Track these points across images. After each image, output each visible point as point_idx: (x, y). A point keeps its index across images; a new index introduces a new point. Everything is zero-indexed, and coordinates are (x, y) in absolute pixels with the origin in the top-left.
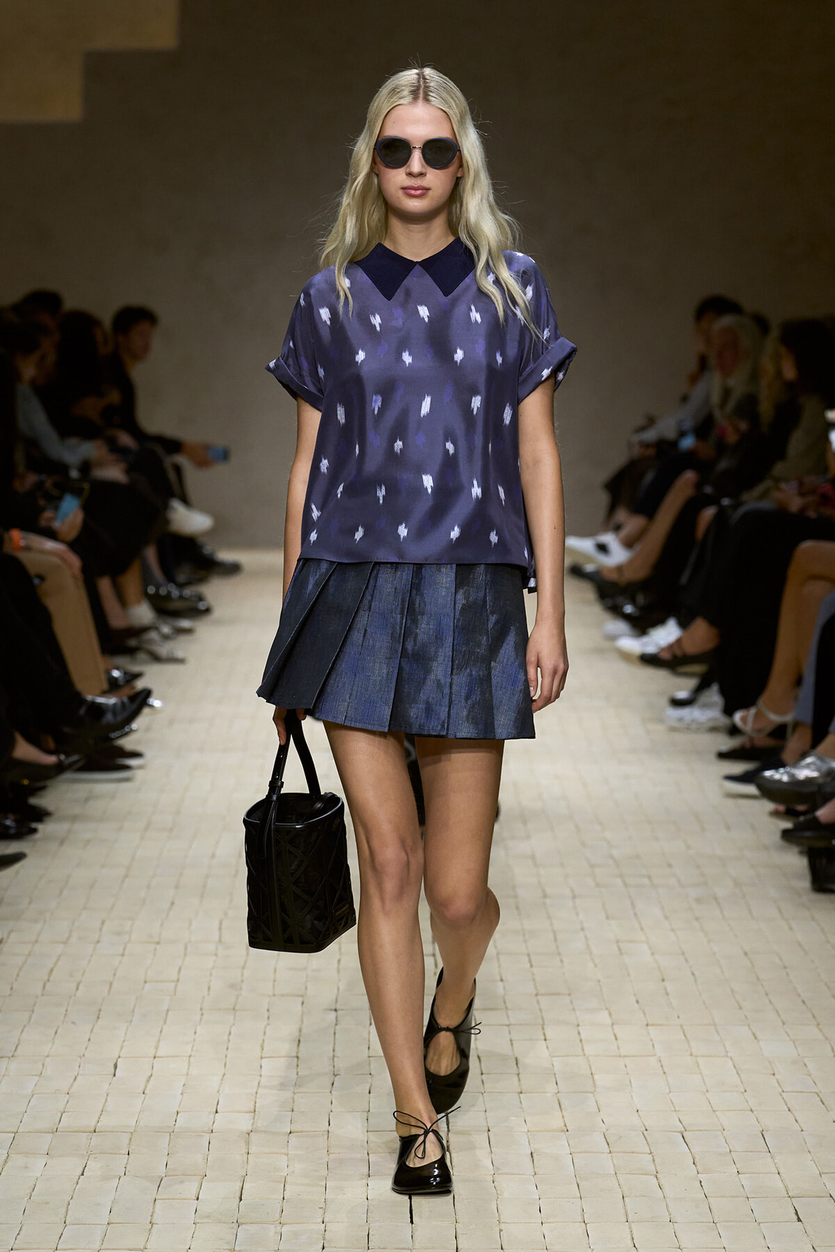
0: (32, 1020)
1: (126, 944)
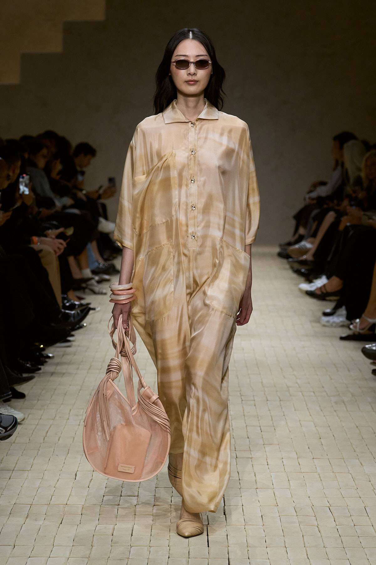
0: (39, 454)
1: (80, 420)
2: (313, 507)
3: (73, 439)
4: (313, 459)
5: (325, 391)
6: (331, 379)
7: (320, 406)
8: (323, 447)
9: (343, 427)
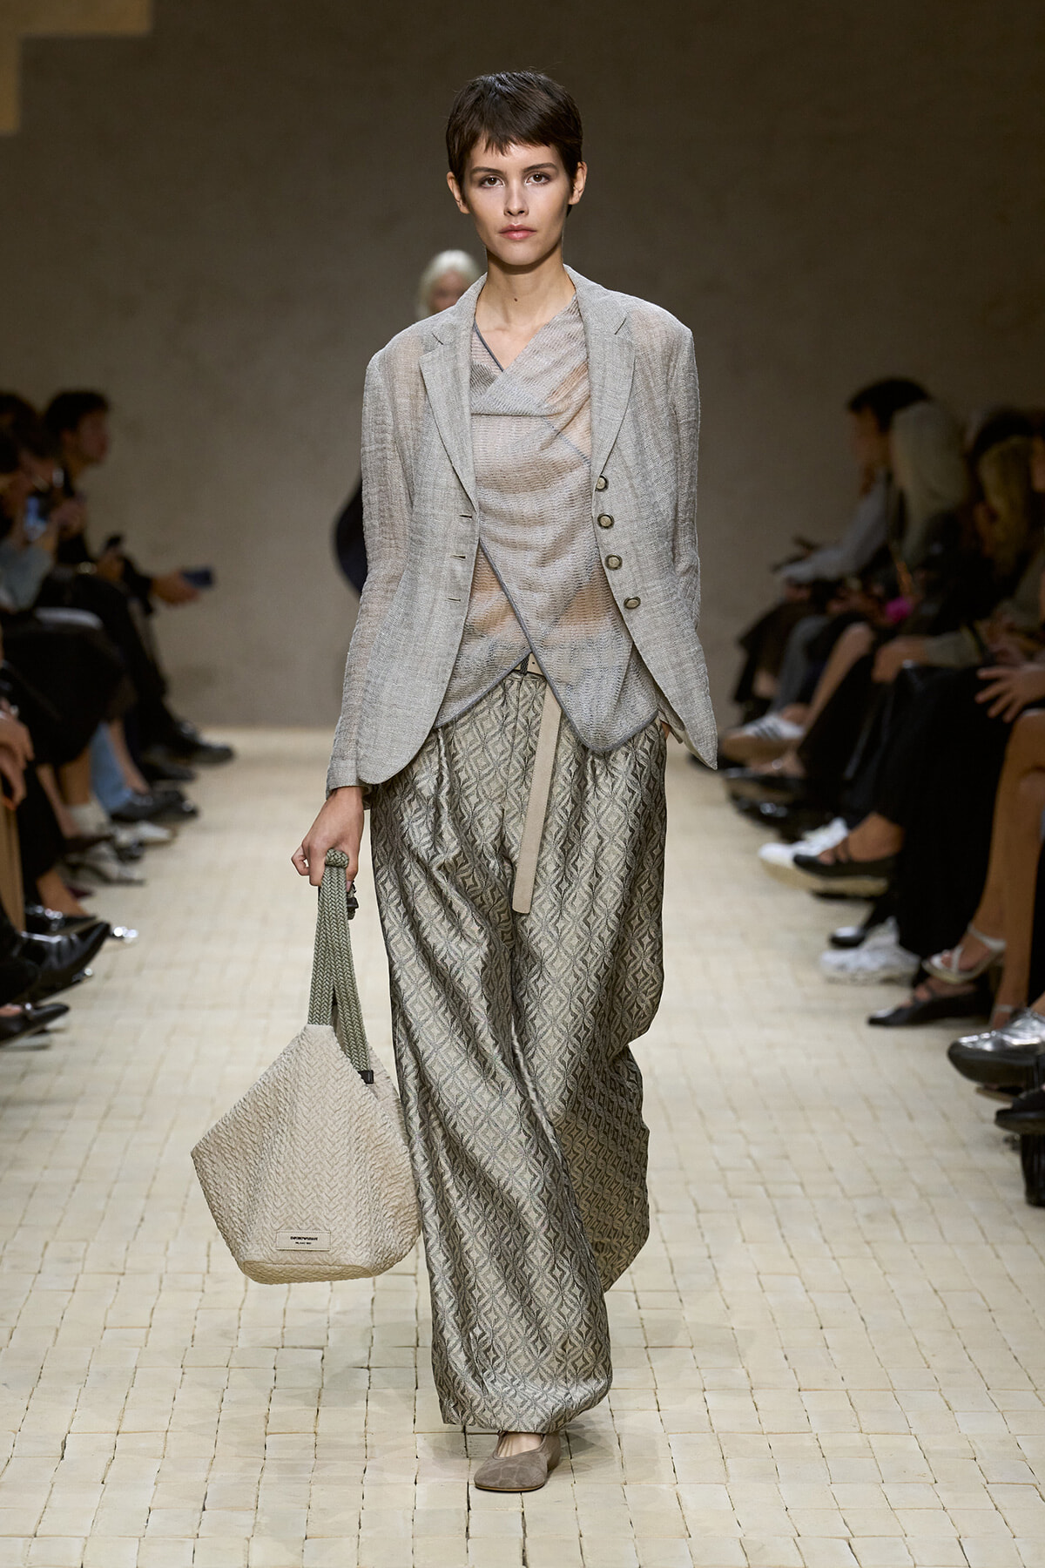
1: (78, 1275)
2: (797, 1539)
3: (54, 1332)
4: (799, 1390)
5: (837, 1182)
6: (856, 1144)
7: (820, 1228)
8: (829, 1354)
9: (892, 1291)
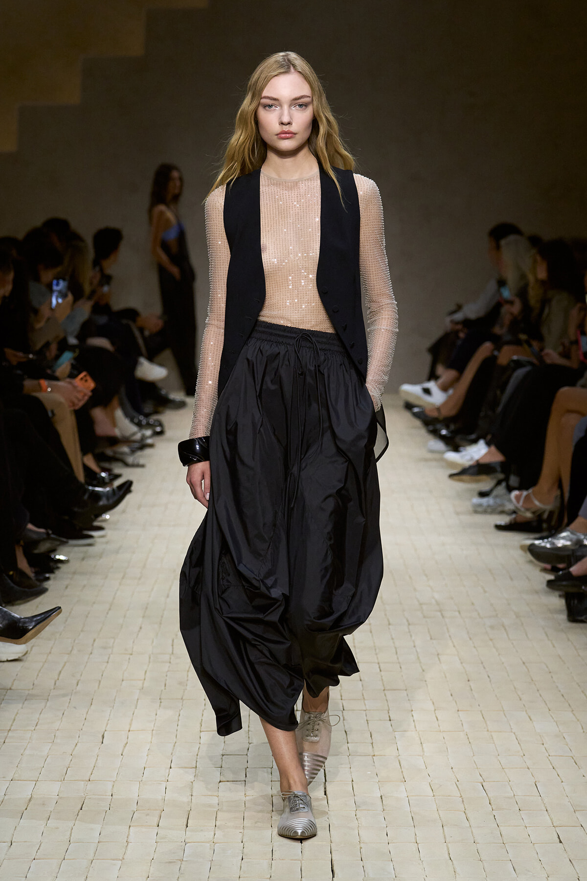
0: (47, 706)
1: (110, 655)
2: (457, 783)
3: (98, 682)
4: (458, 711)
5: (476, 611)
6: (485, 592)
7: (468, 633)
8: (472, 693)
9: (503, 663)
